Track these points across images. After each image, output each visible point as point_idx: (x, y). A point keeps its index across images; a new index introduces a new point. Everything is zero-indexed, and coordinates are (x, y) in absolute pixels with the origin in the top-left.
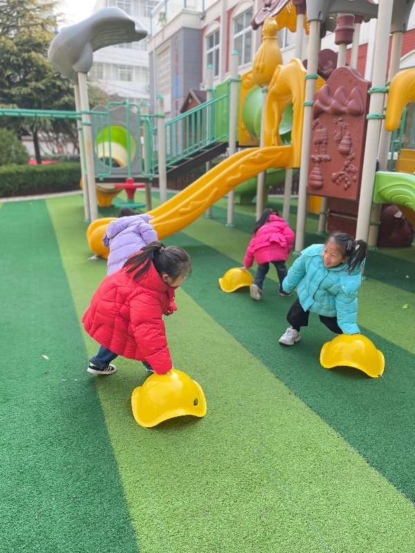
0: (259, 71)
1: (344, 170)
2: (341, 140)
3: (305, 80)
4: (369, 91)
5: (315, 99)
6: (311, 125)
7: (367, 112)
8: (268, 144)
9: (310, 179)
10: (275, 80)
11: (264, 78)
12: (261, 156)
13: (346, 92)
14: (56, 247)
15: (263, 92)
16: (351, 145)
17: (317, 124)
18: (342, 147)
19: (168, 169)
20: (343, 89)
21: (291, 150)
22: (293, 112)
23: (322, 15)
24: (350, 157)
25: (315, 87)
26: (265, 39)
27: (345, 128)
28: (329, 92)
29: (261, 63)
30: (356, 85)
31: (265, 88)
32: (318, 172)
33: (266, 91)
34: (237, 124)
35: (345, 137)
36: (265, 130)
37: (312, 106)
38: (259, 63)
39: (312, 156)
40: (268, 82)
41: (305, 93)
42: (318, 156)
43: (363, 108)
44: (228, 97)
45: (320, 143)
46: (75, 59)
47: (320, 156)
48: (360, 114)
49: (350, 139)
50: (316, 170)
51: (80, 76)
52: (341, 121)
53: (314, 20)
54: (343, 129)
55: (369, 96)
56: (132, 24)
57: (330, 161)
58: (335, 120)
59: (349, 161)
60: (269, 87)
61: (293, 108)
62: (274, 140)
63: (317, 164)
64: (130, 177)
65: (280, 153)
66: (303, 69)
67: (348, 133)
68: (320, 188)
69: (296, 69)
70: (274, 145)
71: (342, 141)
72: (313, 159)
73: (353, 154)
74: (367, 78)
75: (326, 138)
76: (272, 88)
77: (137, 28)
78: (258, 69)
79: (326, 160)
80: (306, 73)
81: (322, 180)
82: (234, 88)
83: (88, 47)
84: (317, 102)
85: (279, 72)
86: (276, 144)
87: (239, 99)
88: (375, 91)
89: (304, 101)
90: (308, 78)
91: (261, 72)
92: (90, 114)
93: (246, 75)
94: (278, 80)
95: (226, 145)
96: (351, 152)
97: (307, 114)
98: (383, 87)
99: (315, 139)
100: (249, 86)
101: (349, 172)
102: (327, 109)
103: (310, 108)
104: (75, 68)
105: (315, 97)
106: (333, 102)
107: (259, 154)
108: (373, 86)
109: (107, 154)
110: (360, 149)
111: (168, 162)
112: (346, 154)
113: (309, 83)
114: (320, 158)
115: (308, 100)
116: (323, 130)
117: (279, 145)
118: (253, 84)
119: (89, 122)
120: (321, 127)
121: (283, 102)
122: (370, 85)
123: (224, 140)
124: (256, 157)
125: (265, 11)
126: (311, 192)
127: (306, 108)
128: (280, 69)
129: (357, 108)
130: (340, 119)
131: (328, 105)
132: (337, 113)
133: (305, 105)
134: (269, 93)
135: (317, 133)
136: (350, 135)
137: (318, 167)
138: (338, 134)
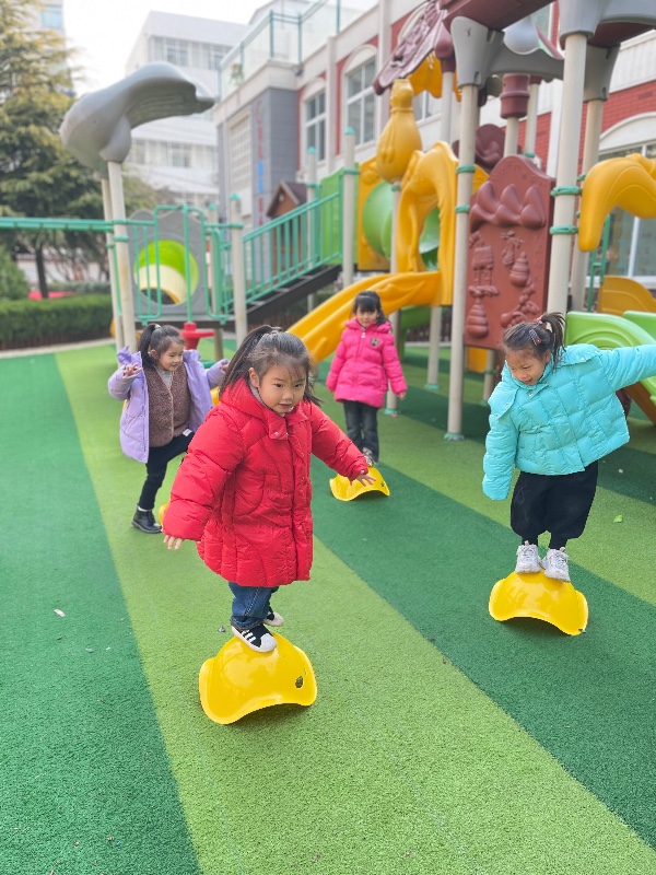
0: (387, 160)
1: (520, 309)
2: (513, 264)
3: (457, 175)
4: (552, 193)
5: (472, 204)
6: (468, 241)
7: (551, 224)
8: (403, 269)
9: (468, 322)
10: (412, 173)
11: (394, 169)
12: (392, 289)
13: (518, 192)
14: (74, 432)
15: (393, 190)
16: (528, 272)
17: (476, 239)
18: (515, 275)
19: (249, 306)
20: (513, 188)
21: (438, 278)
22: (438, 221)
23: (480, 77)
24: (526, 290)
25: (471, 185)
26: (395, 112)
27: (519, 247)
28: (493, 192)
29: (390, 149)
30: (532, 183)
31: (396, 184)
32: (479, 312)
33: (398, 189)
34: (355, 237)
35: (520, 260)
36: (398, 248)
37: (468, 212)
38: (387, 145)
39: (471, 288)
40: (400, 176)
41: (457, 193)
42: (479, 287)
43: (544, 217)
44: (340, 196)
45: (482, 268)
46: (104, 142)
47: (482, 288)
48: (540, 227)
49: (527, 263)
50: (478, 308)
51: (112, 167)
52: (513, 236)
53: (468, 85)
54: (516, 248)
55: (552, 200)
56: (191, 88)
57: (497, 295)
58: (503, 234)
59: (526, 296)
60: (402, 183)
61: (440, 215)
62: (412, 263)
63: (478, 300)
64: (190, 321)
65: (422, 283)
66: (453, 158)
67: (523, 254)
68: (483, 336)
69: (443, 159)
70: (412, 270)
71: (515, 266)
72: (472, 293)
73: (532, 286)
74: (551, 173)
75: (490, 260)
76: (408, 184)
77: (199, 94)
78: (384, 156)
79: (492, 295)
80: (457, 164)
81: (486, 324)
82: (349, 183)
83: (124, 123)
84: (476, 207)
85: (416, 162)
86: (415, 268)
87: (356, 199)
88: (560, 193)
89: (456, 204)
90: (460, 171)
91: (391, 161)
92: (126, 224)
93: (367, 165)
94: (416, 172)
95: (338, 269)
96: (528, 282)
97: (461, 225)
98: (573, 187)
99: (474, 262)
100: (372, 181)
101: (527, 312)
102: (490, 217)
103: (465, 215)
104: (104, 154)
105: (473, 199)
106: (500, 207)
107: (389, 286)
108: (559, 185)
109: (154, 284)
110: (542, 278)
111: (248, 296)
112: (521, 285)
113: (462, 178)
114: (483, 291)
115: (462, 203)
116: (486, 248)
117: (419, 270)
118: (378, 177)
119: (125, 237)
120: (483, 245)
121: (424, 205)
122: (553, 184)
123: (336, 262)
124: (385, 290)
125: (394, 66)
126: (469, 342)
127: (459, 216)
128: (418, 157)
129: (536, 218)
130: (511, 232)
131: (490, 211)
132: (506, 224)
133: (458, 211)
134: (403, 191)
135: (477, 253)
136: (525, 257)
137: (480, 304)
138: (509, 255)
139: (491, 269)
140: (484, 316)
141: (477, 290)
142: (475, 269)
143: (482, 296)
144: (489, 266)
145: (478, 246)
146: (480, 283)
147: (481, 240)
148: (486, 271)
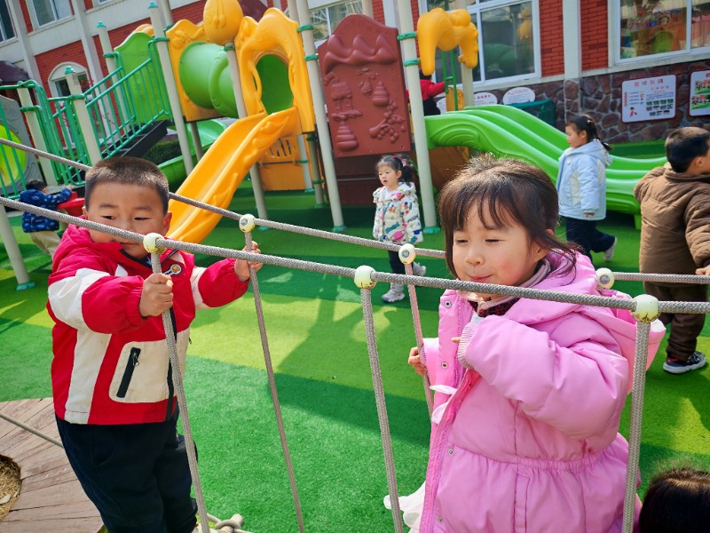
1: (386, 122)
2: (373, 90)
16: (388, 95)
17: (331, 78)
18: (376, 99)
20: (361, 37)
24: (390, 108)
35: (378, 87)
45: (343, 98)
47: (345, 113)
49: (385, 89)
50: (344, 129)
54: (373, 80)
55: (398, 44)
57: (361, 115)
58: (358, 71)
59: (390, 112)
63: (342, 123)
67: (380, 83)
68: (354, 148)
71: (375, 92)
72: (336, 118)
73: (394, 104)
75: (349, 92)
79: (356, 116)
81: (355, 139)
90: (302, 29)
96: (390, 102)
99: (334, 95)
101: (393, 123)
102: (345, 60)
106: (355, 52)
113: (305, 35)
114: (347, 115)
115: (309, 53)
116: (342, 84)
120: (338, 81)
127: (308, 63)
130: (366, 69)
132: (361, 63)
135: (335, 88)
136: (383, 85)
138: (366, 86)
139: (351, 98)
140: (351, 133)
141: (342, 115)
142: (336, 100)
143: (347, 119)
144: (349, 96)
145: (334, 83)
146: (341, 110)
147: (336, 78)
148: (346, 100)
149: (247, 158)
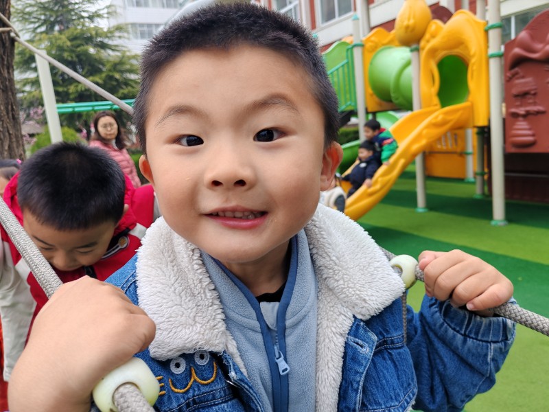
0: (409, 30)
3: (486, 32)
5: (509, 48)
6: (505, 76)
15: (410, 50)
17: (514, 75)
21: (471, 107)
31: (414, 46)
32: (524, 127)
33: (417, 50)
37: (504, 56)
39: (513, 110)
40: (418, 41)
41: (488, 44)
42: (522, 109)
44: (351, 62)
45: (525, 94)
47: (527, 109)
50: (522, 125)
57: (543, 113)
60: (421, 45)
61: (472, 62)
63: (522, 119)
65: (461, 112)
68: (531, 144)
72: (513, 113)
75: (534, 87)
76: (429, 45)
79: (538, 113)
80: (485, 24)
81: (534, 136)
82: (357, 53)
89: (487, 51)
90: (490, 28)
93: (368, 39)
99: (514, 91)
102: (534, 55)
103: (500, 59)
105: (510, 45)
106: (547, 47)
113: (493, 32)
114: (527, 111)
115: (494, 50)
116: (528, 80)
120: (523, 77)
124: (438, 119)
126: (513, 151)
127: (492, 60)
133: (492, 56)
137: (523, 121)
139: (535, 94)
140: (530, 129)
141: (522, 111)
142: (516, 96)
143: (527, 115)
144: (533, 92)
145: (518, 78)
146: (521, 106)
147: (521, 74)
148: (529, 96)
149: (415, 147)
